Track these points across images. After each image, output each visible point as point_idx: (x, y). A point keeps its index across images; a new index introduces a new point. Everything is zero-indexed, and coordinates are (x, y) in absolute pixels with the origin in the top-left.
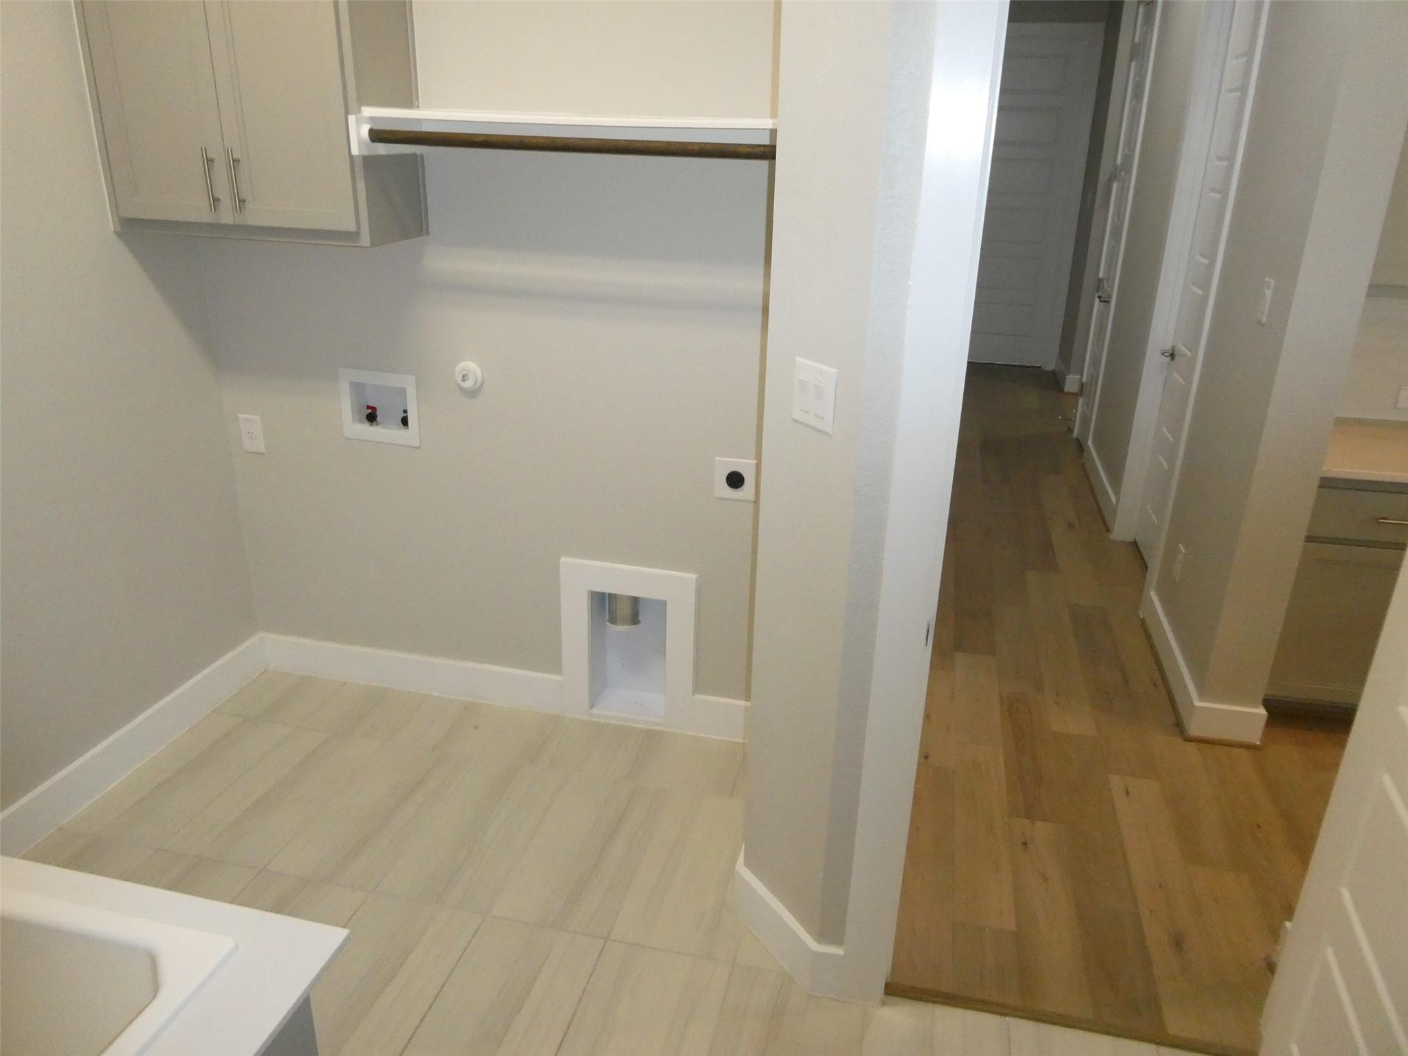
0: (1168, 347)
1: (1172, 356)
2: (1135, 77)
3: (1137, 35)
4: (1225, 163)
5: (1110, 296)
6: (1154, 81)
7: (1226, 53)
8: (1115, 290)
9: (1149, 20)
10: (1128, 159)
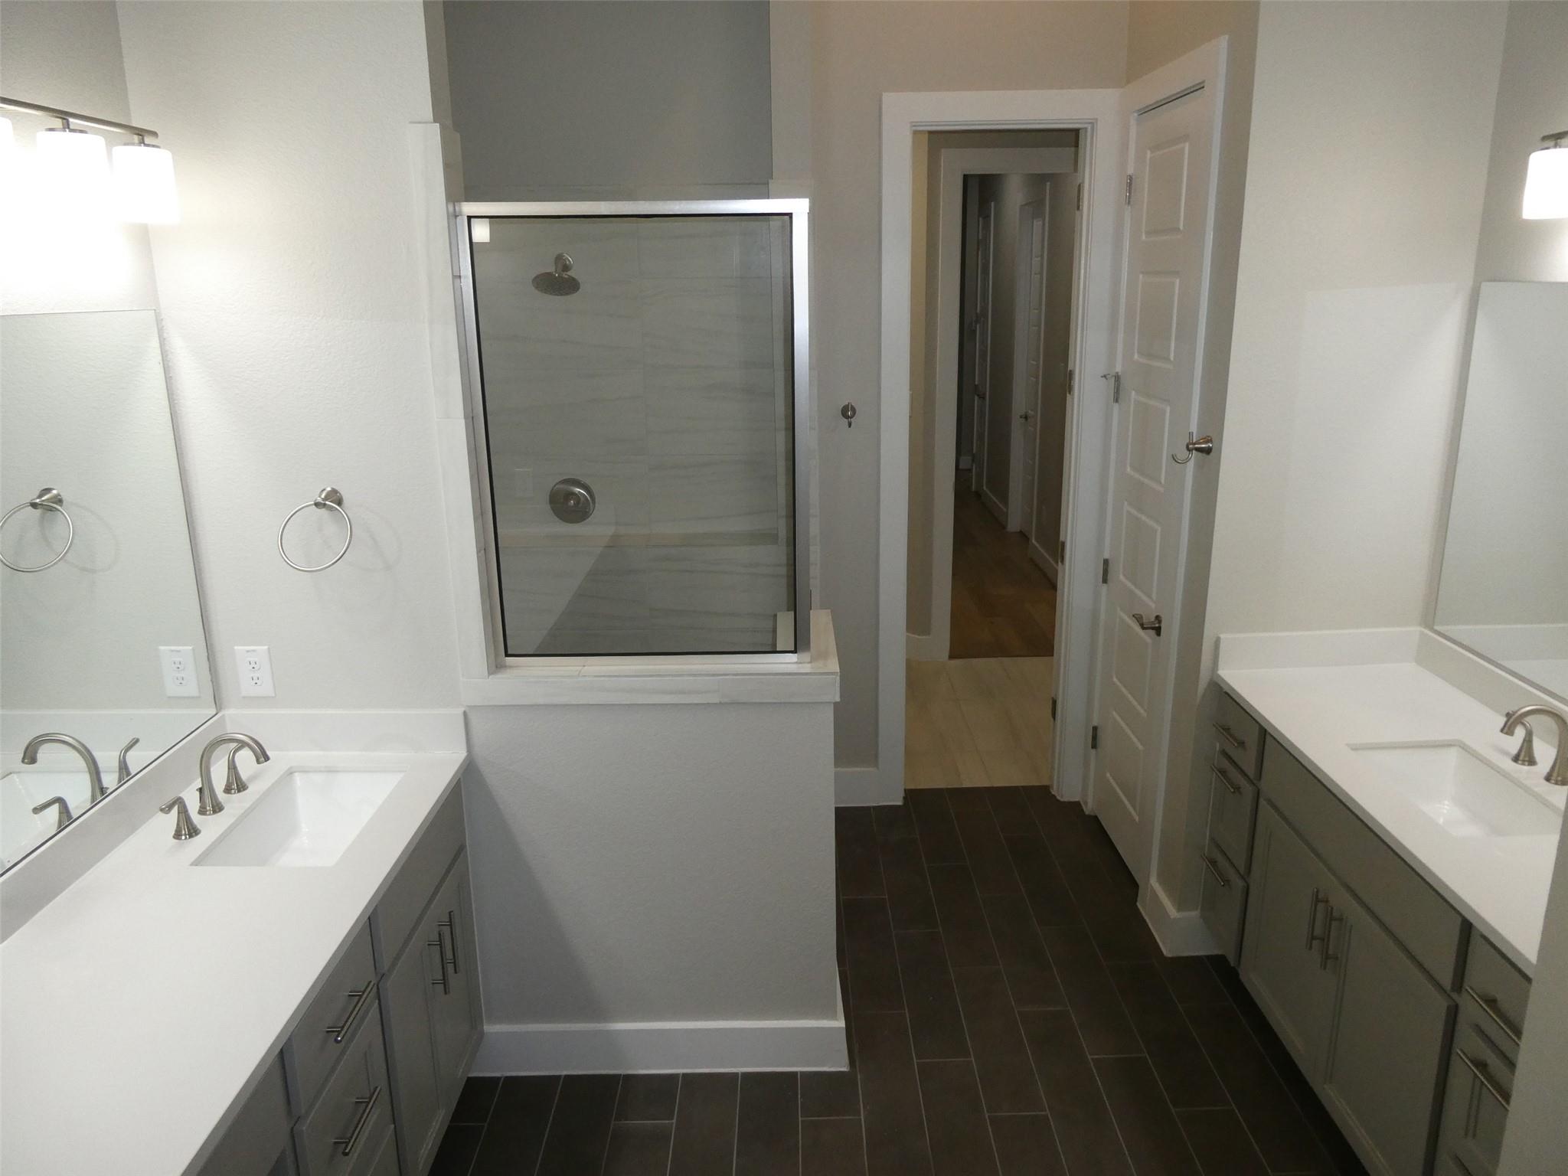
0: (1023, 413)
1: (1026, 418)
2: (982, 260)
3: (980, 234)
4: (1037, 328)
5: (985, 394)
6: (994, 262)
7: (1032, 244)
8: (988, 390)
9: (987, 227)
10: (985, 309)
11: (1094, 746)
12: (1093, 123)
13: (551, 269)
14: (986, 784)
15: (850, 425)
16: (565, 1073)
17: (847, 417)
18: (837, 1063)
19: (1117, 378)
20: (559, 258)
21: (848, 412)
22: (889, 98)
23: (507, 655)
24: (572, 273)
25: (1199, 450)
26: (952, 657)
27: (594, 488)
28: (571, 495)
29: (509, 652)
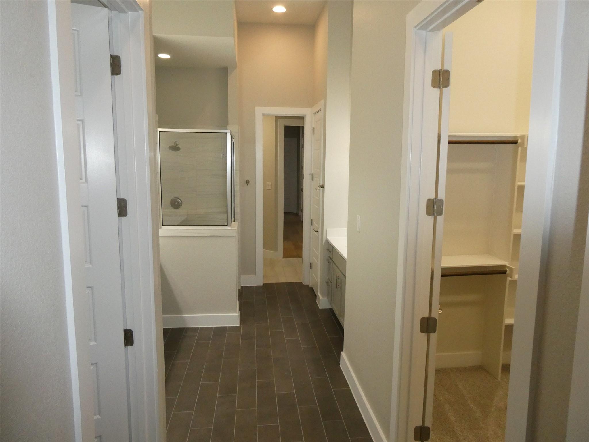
11: (311, 268)
12: (305, 115)
13: (173, 145)
14: (286, 282)
15: (248, 185)
16: (172, 327)
17: (247, 183)
18: (237, 324)
19: (312, 174)
20: (175, 143)
21: (247, 182)
22: (257, 108)
23: (163, 226)
24: (179, 146)
25: (321, 187)
26: (283, 258)
27: (183, 200)
28: (176, 201)
29: (163, 225)
